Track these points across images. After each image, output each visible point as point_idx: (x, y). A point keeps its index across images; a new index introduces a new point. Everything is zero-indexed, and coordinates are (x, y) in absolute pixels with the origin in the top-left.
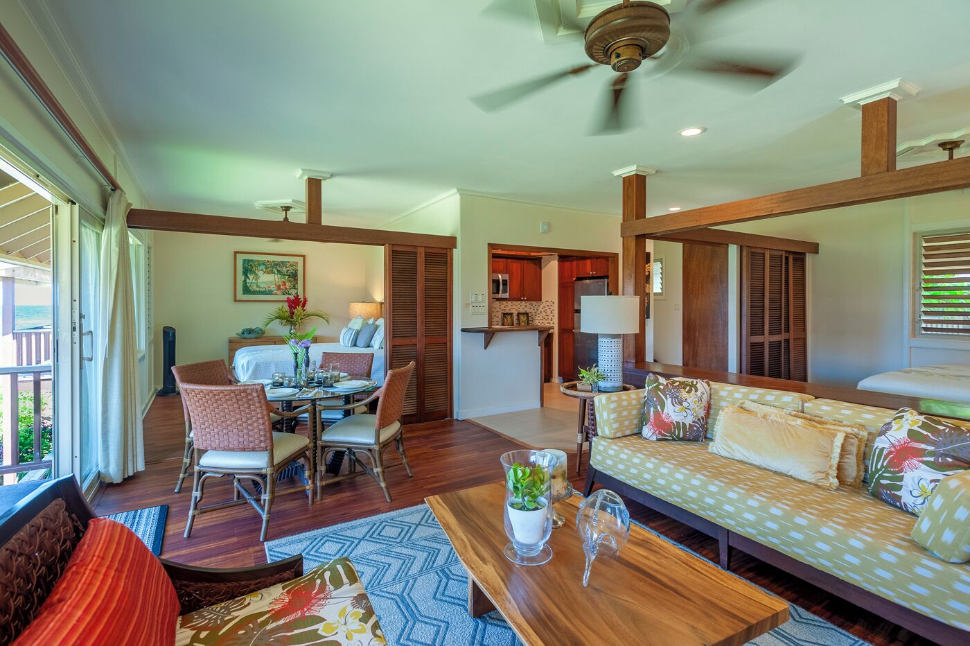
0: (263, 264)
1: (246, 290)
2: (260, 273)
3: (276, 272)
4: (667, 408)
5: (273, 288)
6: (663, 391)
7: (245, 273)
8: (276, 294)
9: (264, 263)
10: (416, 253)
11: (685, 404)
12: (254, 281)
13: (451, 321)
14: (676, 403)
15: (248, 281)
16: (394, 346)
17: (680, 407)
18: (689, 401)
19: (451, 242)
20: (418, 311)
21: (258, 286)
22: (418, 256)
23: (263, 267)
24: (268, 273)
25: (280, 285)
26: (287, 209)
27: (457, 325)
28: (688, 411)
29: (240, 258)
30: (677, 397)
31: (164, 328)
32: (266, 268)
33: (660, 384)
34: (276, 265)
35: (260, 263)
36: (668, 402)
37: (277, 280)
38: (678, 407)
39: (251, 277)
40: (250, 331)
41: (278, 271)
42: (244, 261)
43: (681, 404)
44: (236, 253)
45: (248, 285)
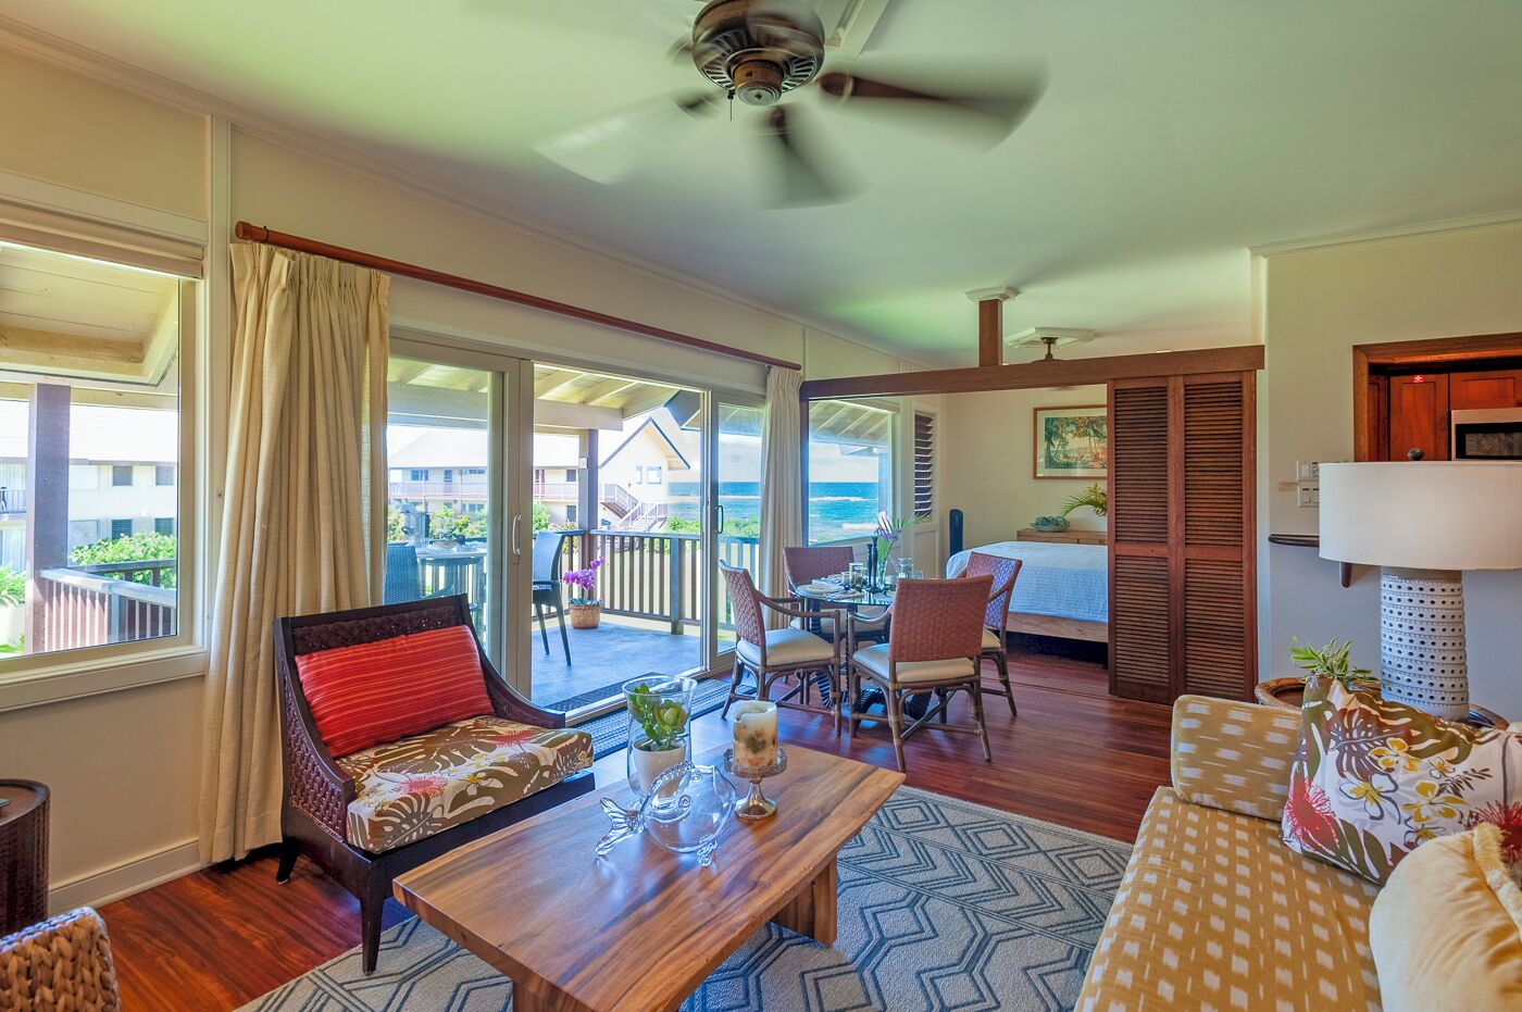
0: (1073, 423)
1: (1051, 463)
2: (1069, 437)
3: (1092, 434)
4: (1323, 772)
5: (1087, 457)
6: (1326, 728)
7: (1048, 438)
8: (1092, 467)
9: (1074, 421)
10: (1165, 389)
11: (1380, 781)
12: (1060, 449)
13: (1253, 518)
14: (1350, 769)
15: (1052, 449)
16: (1117, 557)
17: (1361, 784)
18: (1399, 776)
19: (1253, 356)
20: (1171, 496)
21: (1066, 456)
22: (1170, 393)
23: (1073, 428)
24: (1080, 435)
25: (1098, 454)
26: (1050, 341)
27: (1264, 530)
28: (1386, 804)
29: (1042, 416)
30: (1360, 754)
31: (951, 511)
32: (1078, 428)
33: (1329, 706)
34: (1093, 422)
35: (1068, 422)
36: (1329, 759)
37: (1093, 445)
38: (1353, 783)
39: (1056, 443)
40: (1046, 521)
41: (1095, 431)
42: (1047, 420)
43: (1365, 775)
44: (1036, 410)
45: (1053, 455)
